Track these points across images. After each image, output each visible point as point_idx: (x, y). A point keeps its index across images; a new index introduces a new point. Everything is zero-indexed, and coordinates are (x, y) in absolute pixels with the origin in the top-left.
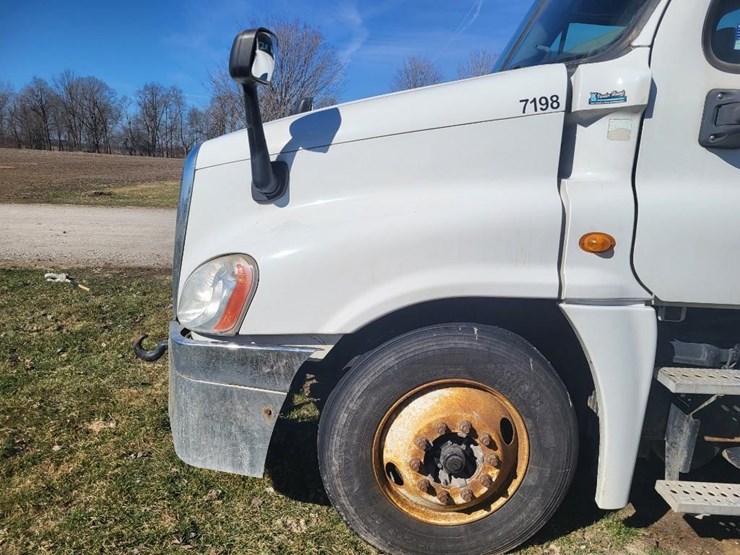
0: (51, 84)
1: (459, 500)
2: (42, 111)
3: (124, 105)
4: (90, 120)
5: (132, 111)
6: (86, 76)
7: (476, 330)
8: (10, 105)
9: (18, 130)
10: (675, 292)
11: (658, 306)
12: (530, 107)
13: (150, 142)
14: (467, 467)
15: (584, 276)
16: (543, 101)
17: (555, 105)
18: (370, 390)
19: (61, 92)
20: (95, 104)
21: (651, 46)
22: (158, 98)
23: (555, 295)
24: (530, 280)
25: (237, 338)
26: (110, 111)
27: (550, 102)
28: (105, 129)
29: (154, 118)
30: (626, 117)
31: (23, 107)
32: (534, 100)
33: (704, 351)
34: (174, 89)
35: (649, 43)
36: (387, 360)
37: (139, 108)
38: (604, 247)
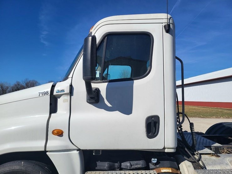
7: (23, 162)
12: (41, 94)
16: (44, 93)
17: (47, 94)
21: (72, 78)
23: (43, 150)
27: (46, 93)
30: (66, 96)
32: (42, 93)
35: (71, 77)
38: (60, 134)
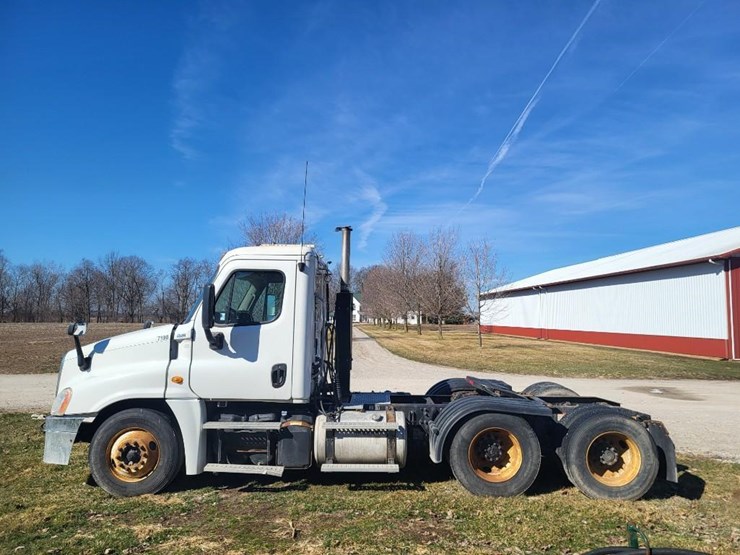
0: (96, 264)
1: (133, 471)
2: (86, 287)
3: (160, 278)
4: (128, 294)
5: (167, 283)
6: (128, 255)
8: (59, 284)
9: (63, 305)
10: (211, 395)
11: (200, 399)
12: (160, 339)
13: (180, 310)
14: (136, 459)
15: (173, 390)
16: (164, 337)
18: (106, 431)
19: (105, 270)
20: (134, 279)
21: (194, 321)
22: (191, 270)
23: (162, 397)
24: (156, 392)
25: (65, 416)
26: (147, 284)
27: (166, 337)
28: (140, 301)
29: (185, 288)
30: (188, 341)
31: (71, 284)
33: (231, 417)
34: (205, 262)
35: (194, 319)
36: (111, 421)
37: (173, 281)
38: (180, 381)
